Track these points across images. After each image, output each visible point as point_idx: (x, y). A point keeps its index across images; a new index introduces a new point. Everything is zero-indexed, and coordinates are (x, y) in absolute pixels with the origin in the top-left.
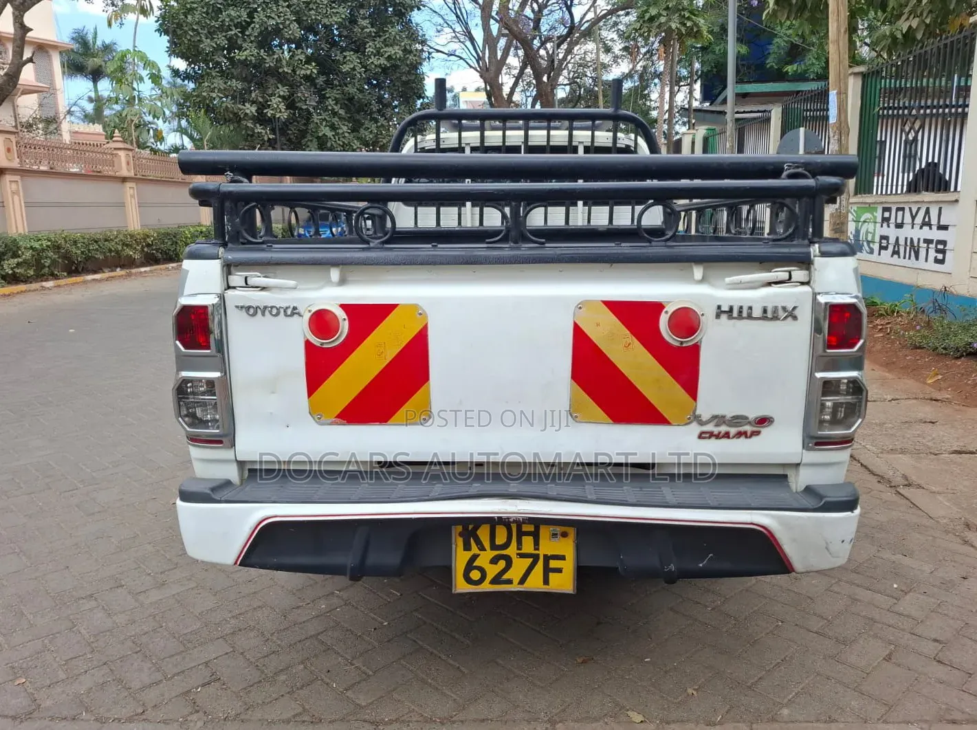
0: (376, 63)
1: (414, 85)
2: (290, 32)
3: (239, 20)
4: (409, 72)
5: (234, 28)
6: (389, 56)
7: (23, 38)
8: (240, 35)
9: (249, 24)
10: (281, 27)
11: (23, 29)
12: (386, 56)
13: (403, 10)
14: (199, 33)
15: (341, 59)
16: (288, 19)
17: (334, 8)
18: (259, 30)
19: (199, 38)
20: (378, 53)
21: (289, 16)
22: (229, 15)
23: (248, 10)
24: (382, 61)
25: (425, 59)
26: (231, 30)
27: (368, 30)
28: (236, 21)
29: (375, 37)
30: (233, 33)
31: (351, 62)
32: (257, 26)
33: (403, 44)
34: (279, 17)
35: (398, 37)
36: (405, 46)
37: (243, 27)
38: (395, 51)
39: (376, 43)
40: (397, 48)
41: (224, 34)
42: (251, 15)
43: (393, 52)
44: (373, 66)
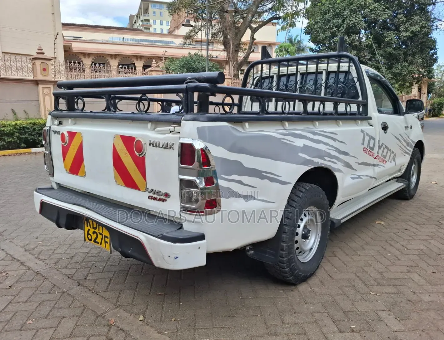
0: (404, 35)
1: (427, 43)
2: (360, 26)
3: (338, 24)
4: (423, 38)
5: (334, 28)
6: (412, 31)
7: (253, 42)
8: (337, 30)
9: (341, 25)
10: (356, 24)
11: (253, 39)
12: (410, 31)
13: (424, 7)
14: (319, 32)
15: (386, 35)
16: (360, 20)
17: (386, 11)
18: (346, 27)
19: (318, 34)
20: (406, 30)
21: (360, 19)
22: (333, 22)
23: (343, 19)
24: (408, 34)
25: (434, 29)
26: (333, 29)
27: (402, 20)
28: (336, 24)
29: (405, 22)
30: (334, 30)
31: (391, 36)
32: (345, 25)
33: (421, 24)
34: (356, 20)
35: (418, 21)
36: (422, 24)
37: (338, 27)
38: (416, 28)
39: (406, 25)
40: (417, 26)
41: (330, 31)
42: (343, 21)
43: (415, 29)
44: (403, 37)
